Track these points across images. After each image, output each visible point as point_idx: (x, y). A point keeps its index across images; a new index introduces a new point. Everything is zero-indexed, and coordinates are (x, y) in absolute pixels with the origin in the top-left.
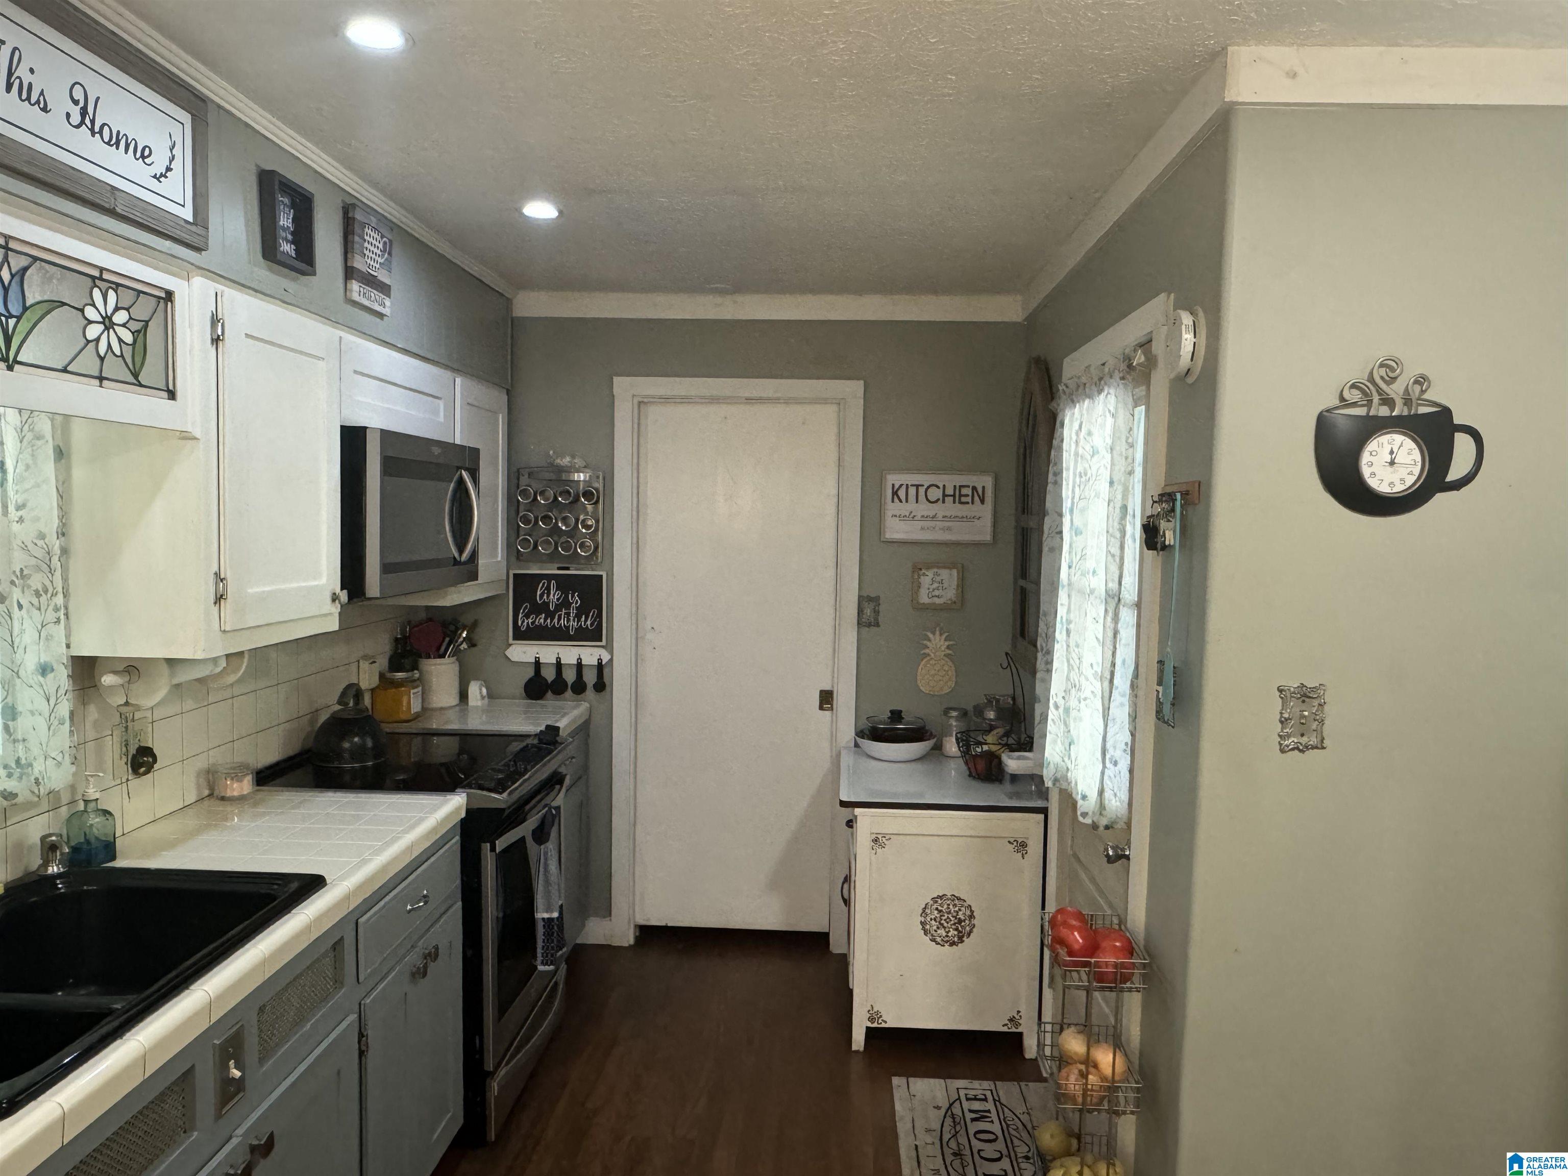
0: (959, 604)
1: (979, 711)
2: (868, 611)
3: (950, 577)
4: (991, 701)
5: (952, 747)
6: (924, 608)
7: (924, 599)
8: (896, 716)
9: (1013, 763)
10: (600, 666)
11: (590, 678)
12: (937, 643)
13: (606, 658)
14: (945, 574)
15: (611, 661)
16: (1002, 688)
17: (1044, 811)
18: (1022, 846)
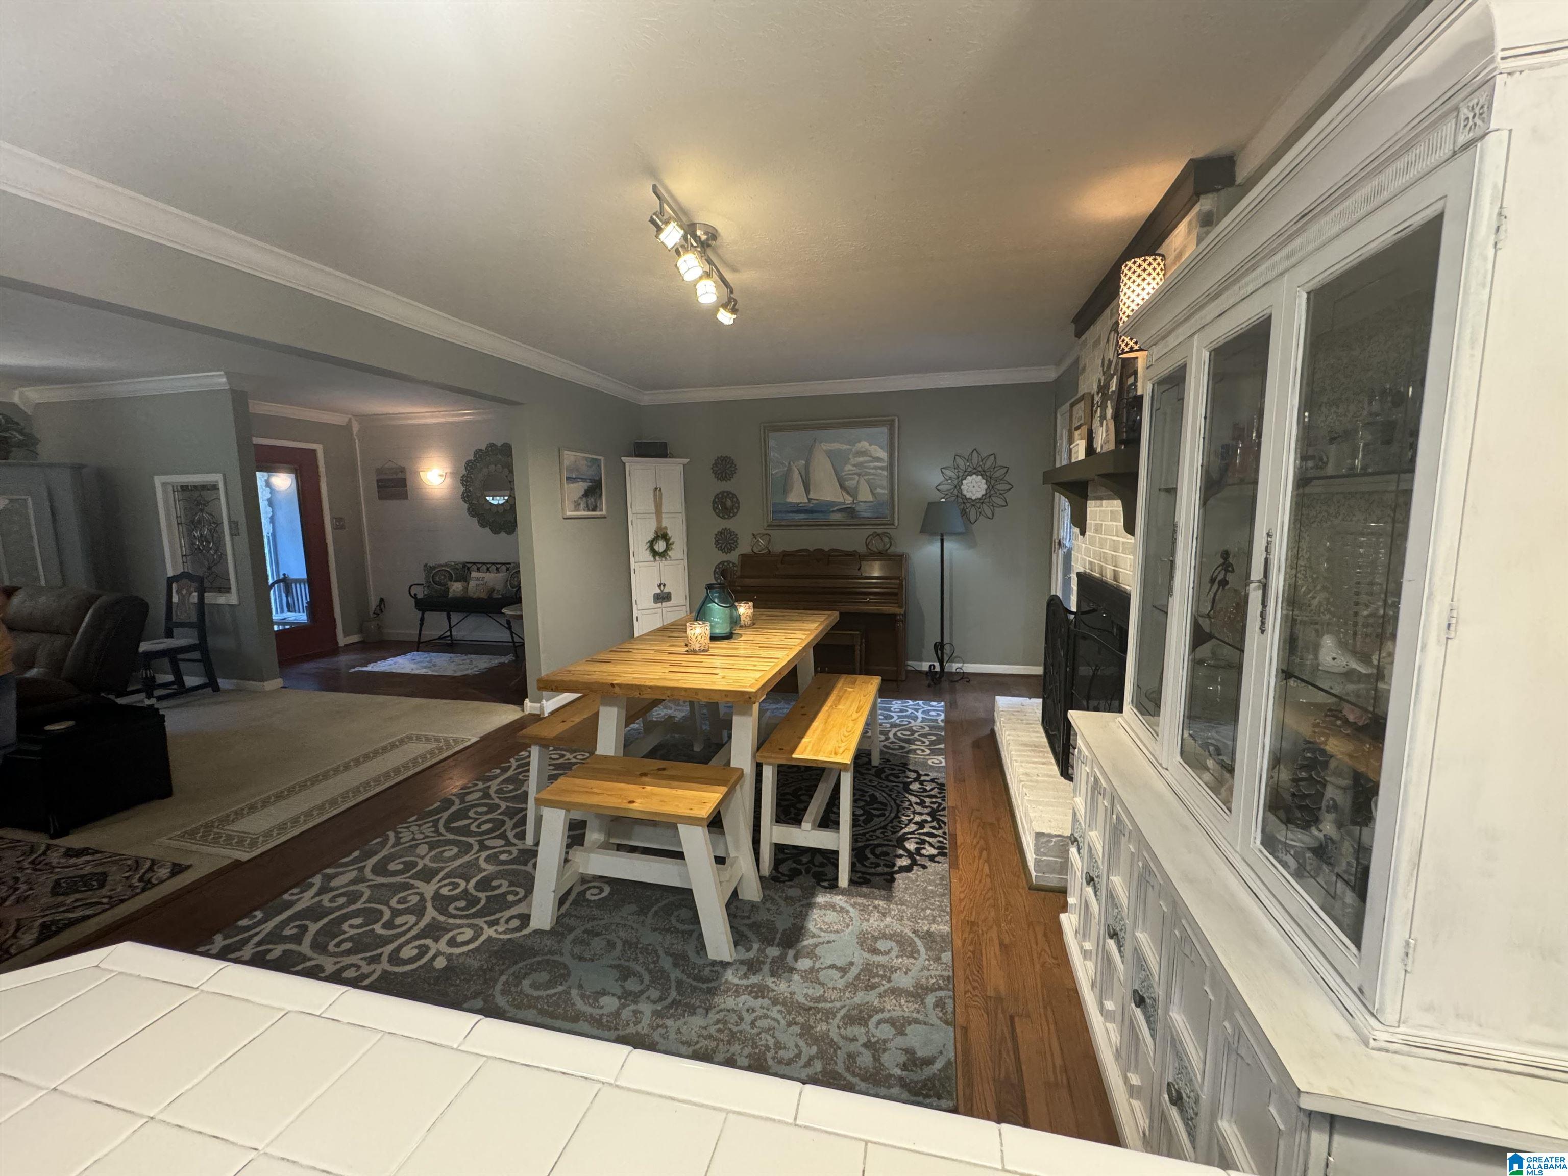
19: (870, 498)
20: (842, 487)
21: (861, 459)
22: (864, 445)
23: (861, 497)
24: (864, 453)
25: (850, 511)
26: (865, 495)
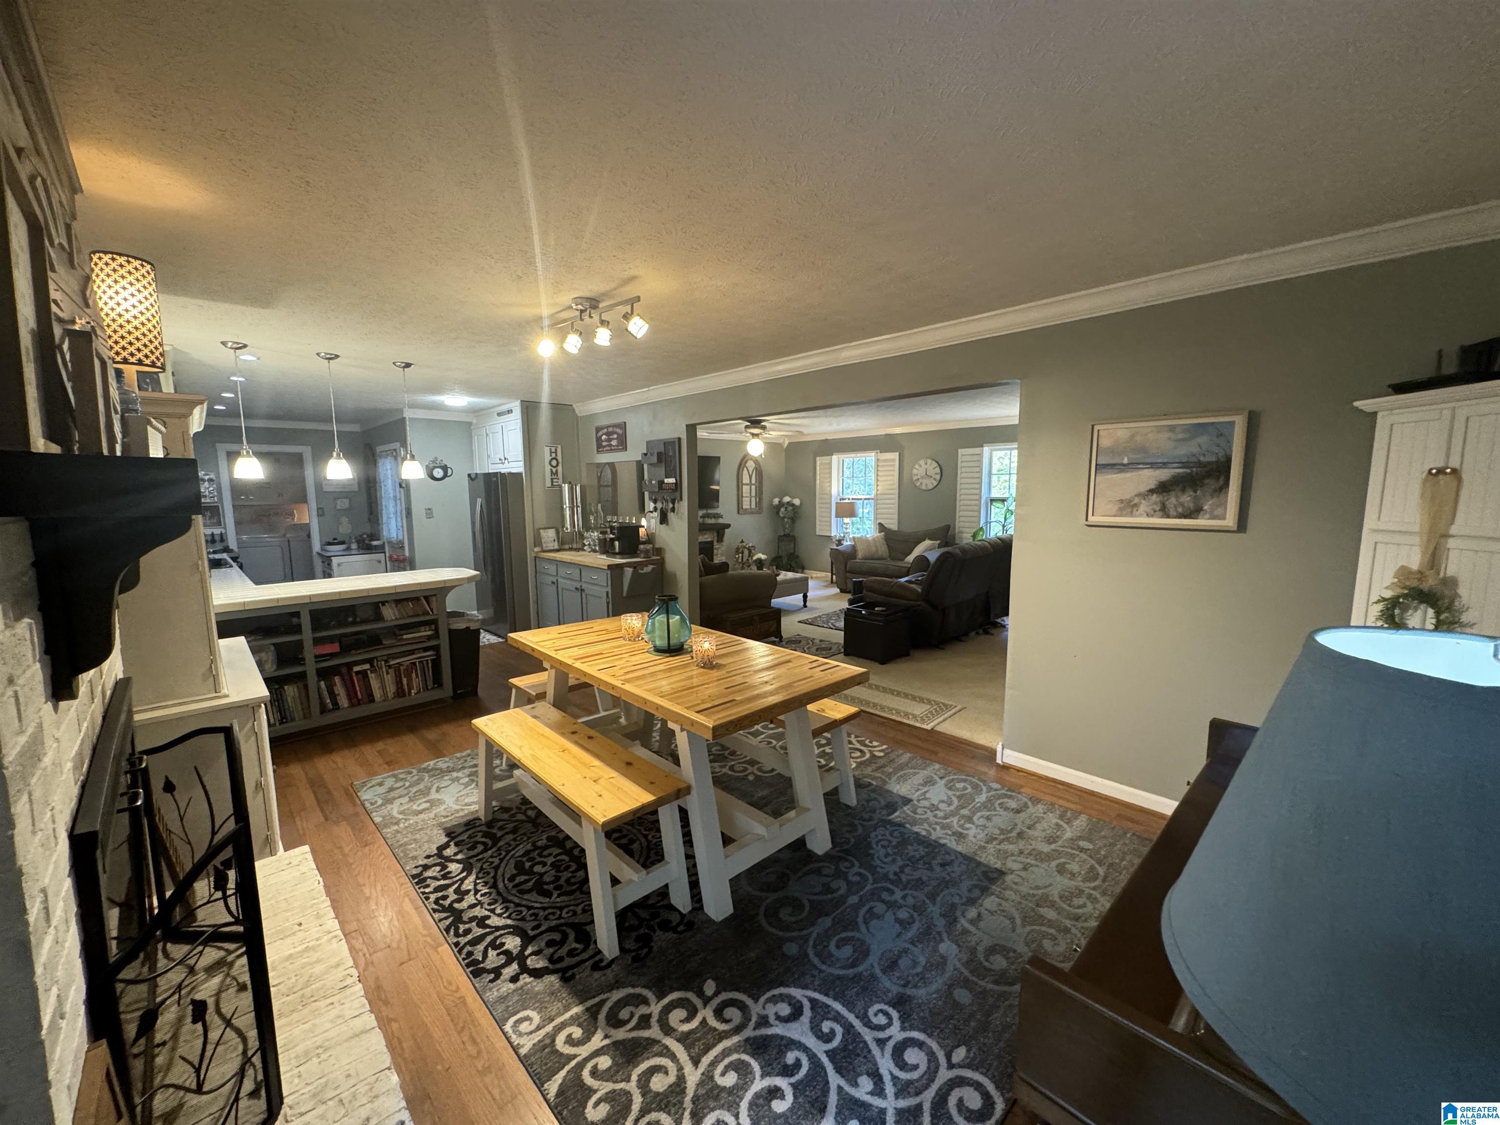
0: (350, 509)
1: (361, 536)
2: (320, 512)
3: (347, 501)
4: (364, 534)
5: (354, 546)
6: (339, 510)
7: (339, 507)
8: (335, 539)
9: (375, 543)
10: (221, 534)
11: (217, 538)
12: (345, 520)
13: (223, 531)
14: (344, 500)
15: (226, 533)
16: (367, 529)
17: (385, 553)
18: (380, 562)
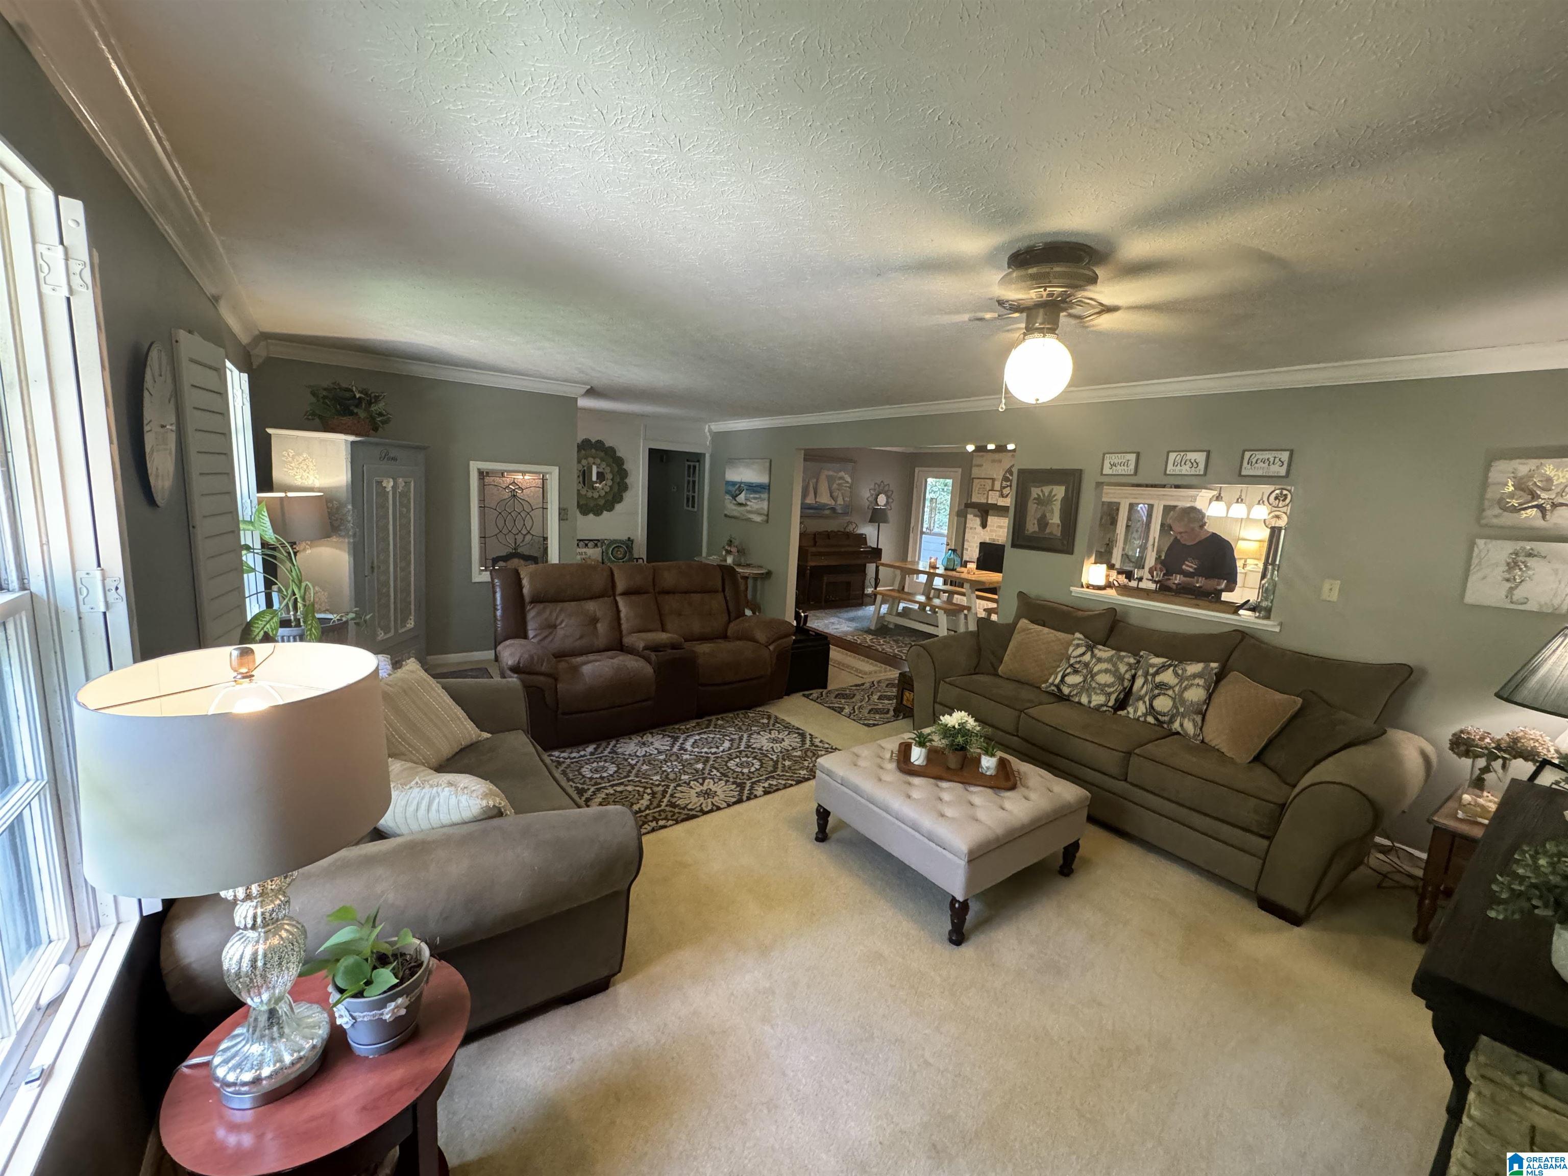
19: (842, 503)
20: (831, 496)
21: (840, 482)
22: (842, 474)
23: (838, 503)
24: (841, 478)
25: (833, 509)
26: (840, 501)
